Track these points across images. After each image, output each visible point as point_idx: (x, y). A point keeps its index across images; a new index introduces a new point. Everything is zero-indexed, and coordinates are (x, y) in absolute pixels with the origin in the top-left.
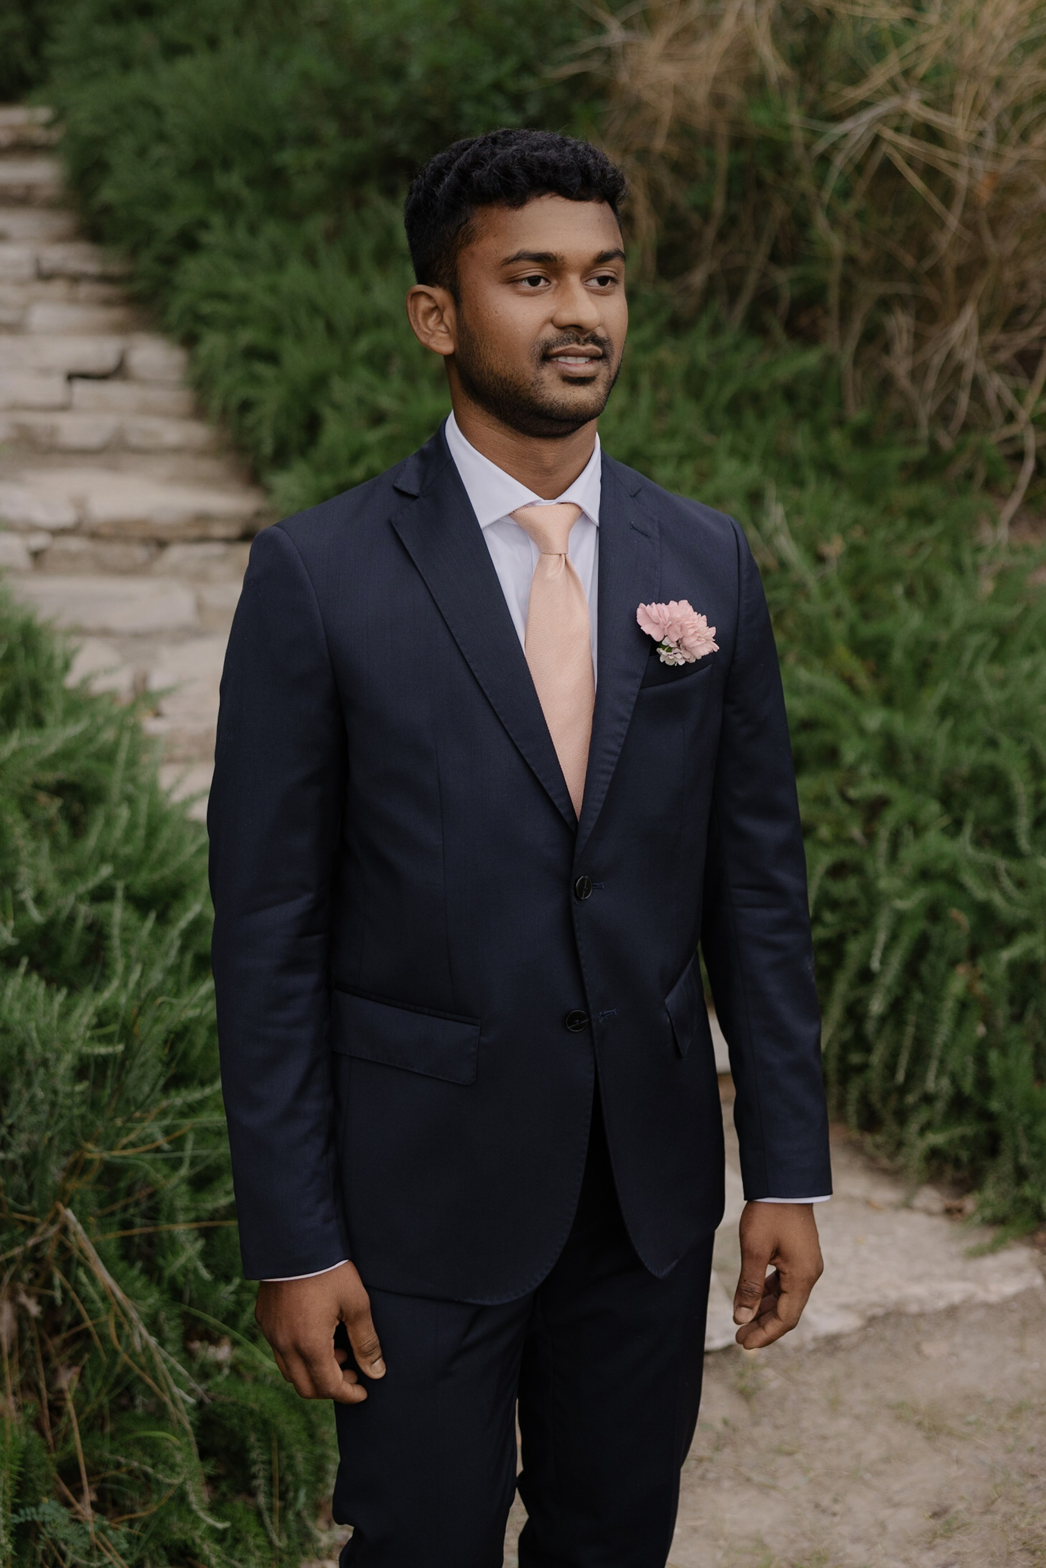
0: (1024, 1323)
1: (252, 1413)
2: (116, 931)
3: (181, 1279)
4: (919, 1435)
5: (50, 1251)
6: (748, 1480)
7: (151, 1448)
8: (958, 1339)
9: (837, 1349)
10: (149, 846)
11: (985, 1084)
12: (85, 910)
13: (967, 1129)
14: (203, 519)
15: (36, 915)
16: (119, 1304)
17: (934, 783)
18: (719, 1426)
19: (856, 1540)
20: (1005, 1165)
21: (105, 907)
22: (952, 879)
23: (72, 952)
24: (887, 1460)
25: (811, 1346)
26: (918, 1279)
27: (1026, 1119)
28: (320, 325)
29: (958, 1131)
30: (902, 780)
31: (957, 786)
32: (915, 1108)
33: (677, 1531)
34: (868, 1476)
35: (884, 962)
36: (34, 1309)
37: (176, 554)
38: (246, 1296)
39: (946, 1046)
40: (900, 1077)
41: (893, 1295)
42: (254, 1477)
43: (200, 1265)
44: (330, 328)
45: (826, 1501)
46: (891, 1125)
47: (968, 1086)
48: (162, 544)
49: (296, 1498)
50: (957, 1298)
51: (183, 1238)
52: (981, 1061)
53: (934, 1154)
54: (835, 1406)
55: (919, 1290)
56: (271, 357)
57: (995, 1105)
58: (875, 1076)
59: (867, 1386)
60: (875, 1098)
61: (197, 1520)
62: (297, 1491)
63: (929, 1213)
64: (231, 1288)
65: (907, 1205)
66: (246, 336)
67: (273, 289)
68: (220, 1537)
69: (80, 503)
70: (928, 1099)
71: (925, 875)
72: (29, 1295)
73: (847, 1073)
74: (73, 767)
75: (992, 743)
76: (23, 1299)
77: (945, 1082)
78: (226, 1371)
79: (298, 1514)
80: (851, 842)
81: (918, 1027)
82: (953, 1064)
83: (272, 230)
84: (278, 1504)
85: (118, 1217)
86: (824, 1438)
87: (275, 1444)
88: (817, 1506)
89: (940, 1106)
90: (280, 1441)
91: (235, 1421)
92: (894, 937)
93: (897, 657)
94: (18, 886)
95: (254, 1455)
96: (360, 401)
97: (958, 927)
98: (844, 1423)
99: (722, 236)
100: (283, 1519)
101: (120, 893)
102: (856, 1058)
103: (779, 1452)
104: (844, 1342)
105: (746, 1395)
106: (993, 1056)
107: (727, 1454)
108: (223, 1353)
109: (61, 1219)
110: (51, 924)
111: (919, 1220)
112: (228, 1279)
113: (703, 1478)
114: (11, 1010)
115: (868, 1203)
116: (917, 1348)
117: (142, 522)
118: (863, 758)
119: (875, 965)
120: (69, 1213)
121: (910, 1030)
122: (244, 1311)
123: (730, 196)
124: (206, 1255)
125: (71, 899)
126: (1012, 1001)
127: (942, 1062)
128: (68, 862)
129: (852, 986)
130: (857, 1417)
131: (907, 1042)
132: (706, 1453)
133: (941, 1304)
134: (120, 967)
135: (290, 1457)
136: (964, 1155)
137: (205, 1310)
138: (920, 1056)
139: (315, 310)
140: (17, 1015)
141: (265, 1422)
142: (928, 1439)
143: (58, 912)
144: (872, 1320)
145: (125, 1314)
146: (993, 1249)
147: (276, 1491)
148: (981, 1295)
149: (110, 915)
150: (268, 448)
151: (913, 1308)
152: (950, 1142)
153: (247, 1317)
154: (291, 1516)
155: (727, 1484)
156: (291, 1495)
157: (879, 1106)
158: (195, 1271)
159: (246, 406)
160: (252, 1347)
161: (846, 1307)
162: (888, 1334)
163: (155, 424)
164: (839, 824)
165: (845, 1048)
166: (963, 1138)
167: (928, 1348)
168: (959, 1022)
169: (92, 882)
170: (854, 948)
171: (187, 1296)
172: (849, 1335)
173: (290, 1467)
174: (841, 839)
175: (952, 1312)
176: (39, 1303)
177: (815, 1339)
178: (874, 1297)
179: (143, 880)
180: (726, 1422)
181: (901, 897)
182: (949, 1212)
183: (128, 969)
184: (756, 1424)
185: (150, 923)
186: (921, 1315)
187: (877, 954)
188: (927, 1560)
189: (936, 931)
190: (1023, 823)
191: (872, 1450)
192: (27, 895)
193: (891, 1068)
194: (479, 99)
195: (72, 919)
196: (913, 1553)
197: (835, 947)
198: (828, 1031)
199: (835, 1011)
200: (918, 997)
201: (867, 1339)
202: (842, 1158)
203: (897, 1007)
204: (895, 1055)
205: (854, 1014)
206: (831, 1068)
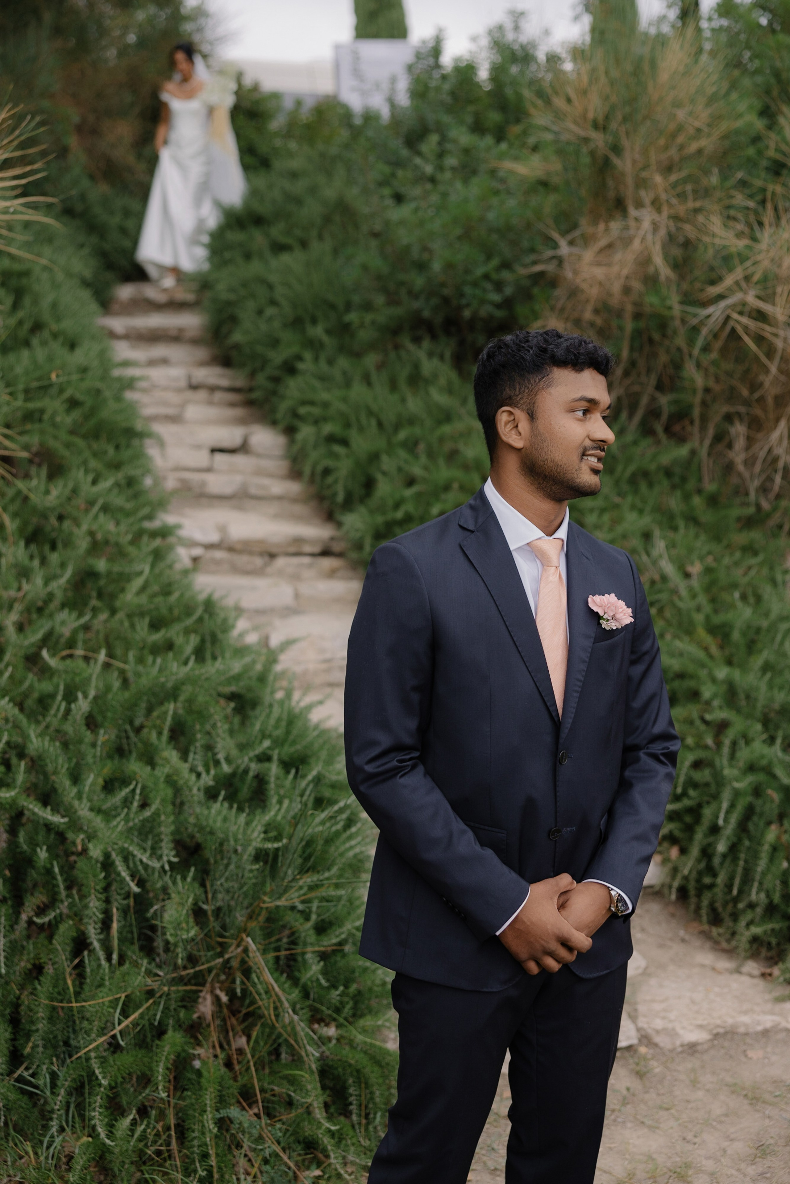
1: (350, 1065)
2: (272, 779)
3: (309, 983)
4: (746, 1102)
5: (235, 963)
6: (643, 1123)
7: (292, 1081)
8: (769, 1049)
9: (696, 1052)
10: (288, 732)
11: (787, 897)
12: (254, 767)
13: (775, 925)
14: (298, 540)
15: (226, 768)
16: (277, 995)
17: (758, 713)
18: (625, 1092)
19: (708, 1158)
21: (266, 765)
22: (768, 770)
23: (245, 792)
24: (726, 1115)
25: (680, 1049)
26: (746, 1013)
28: (373, 422)
29: (769, 926)
30: (738, 711)
31: (772, 715)
32: (744, 911)
33: (600, 1149)
34: (714, 1123)
35: (726, 820)
36: (224, 998)
37: (281, 562)
38: (346, 999)
39: (764, 874)
40: (735, 892)
41: (730, 1021)
42: (351, 1104)
43: (320, 977)
44: (380, 424)
45: (690, 1136)
46: (728, 922)
47: (777, 898)
48: (272, 556)
49: (375, 1118)
50: (768, 1025)
51: (311, 961)
52: (785, 883)
53: (755, 940)
54: (694, 1084)
55: (745, 1019)
56: (344, 442)
58: (719, 891)
59: (714, 1073)
60: (718, 905)
61: (319, 1125)
62: (375, 1114)
63: (751, 976)
64: (338, 992)
65: (738, 971)
66: (328, 428)
67: (345, 400)
68: (332, 1134)
69: (222, 529)
70: (752, 906)
71: (751, 768)
72: (221, 990)
73: (701, 889)
74: (242, 684)
76: (218, 992)
77: (762, 895)
78: (334, 1042)
79: (375, 1128)
80: (706, 747)
81: (746, 862)
82: (767, 885)
83: (343, 362)
84: (364, 1121)
85: (273, 946)
86: (688, 1101)
87: (363, 1085)
88: (684, 1139)
89: (759, 910)
90: (366, 1084)
91: (340, 1070)
92: (732, 806)
93: (736, 635)
94: (216, 750)
95: (351, 1090)
96: (400, 470)
97: (772, 801)
98: (700, 1094)
99: (626, 374)
100: (367, 1129)
101: (275, 757)
102: (707, 880)
103: (661, 1108)
104: (699, 1048)
105: (640, 1075)
107: (629, 1108)
108: (331, 1031)
109: (244, 943)
110: (234, 774)
111: (745, 980)
112: (335, 987)
113: (615, 1121)
114: (215, 822)
115: (714, 969)
116: (744, 1053)
117: (261, 542)
118: (715, 695)
119: (721, 822)
120: (249, 940)
121: (741, 863)
122: (344, 1007)
123: (632, 349)
124: (325, 972)
125: (246, 759)
127: (761, 883)
128: (242, 738)
129: (706, 836)
130: (708, 1091)
131: (740, 870)
132: (617, 1107)
133: (760, 1028)
134: (274, 800)
135: (372, 1093)
136: (774, 941)
137: (322, 1004)
138: (747, 879)
139: (370, 413)
140: (219, 824)
141: (358, 1071)
142: (751, 1104)
143: (238, 767)
144: (716, 1035)
145: (280, 1000)
147: (363, 1114)
148: (784, 1024)
149: (269, 769)
150: (340, 498)
151: (742, 1030)
152: (765, 932)
153: (347, 1010)
154: (371, 1128)
155: (629, 1125)
156: (372, 1116)
157: (720, 909)
158: (318, 980)
159: (327, 472)
160: (351, 1028)
161: (701, 1027)
162: (726, 1044)
163: (266, 481)
164: (699, 736)
165: (700, 874)
166: (773, 930)
167: (750, 1054)
168: (771, 860)
169: (258, 750)
170: (707, 812)
171: (312, 996)
172: (702, 1044)
173: (372, 1099)
174: (700, 746)
175: (766, 1033)
176: (227, 995)
178: (718, 1022)
179: (288, 750)
180: (628, 1089)
181: (737, 781)
182: (763, 975)
183: (280, 802)
184: (646, 1092)
185: (291, 776)
186: (747, 1034)
187: (722, 816)
188: (751, 1171)
189: (758, 803)
191: (717, 1110)
192: (221, 756)
193: (729, 886)
194: (475, 284)
195: (246, 771)
196: (743, 1166)
197: (695, 812)
198: (690, 863)
199: (695, 851)
200: (747, 843)
201: (713, 1047)
202: (697, 943)
203: (733, 849)
204: (732, 878)
205: (707, 853)
206: (692, 886)
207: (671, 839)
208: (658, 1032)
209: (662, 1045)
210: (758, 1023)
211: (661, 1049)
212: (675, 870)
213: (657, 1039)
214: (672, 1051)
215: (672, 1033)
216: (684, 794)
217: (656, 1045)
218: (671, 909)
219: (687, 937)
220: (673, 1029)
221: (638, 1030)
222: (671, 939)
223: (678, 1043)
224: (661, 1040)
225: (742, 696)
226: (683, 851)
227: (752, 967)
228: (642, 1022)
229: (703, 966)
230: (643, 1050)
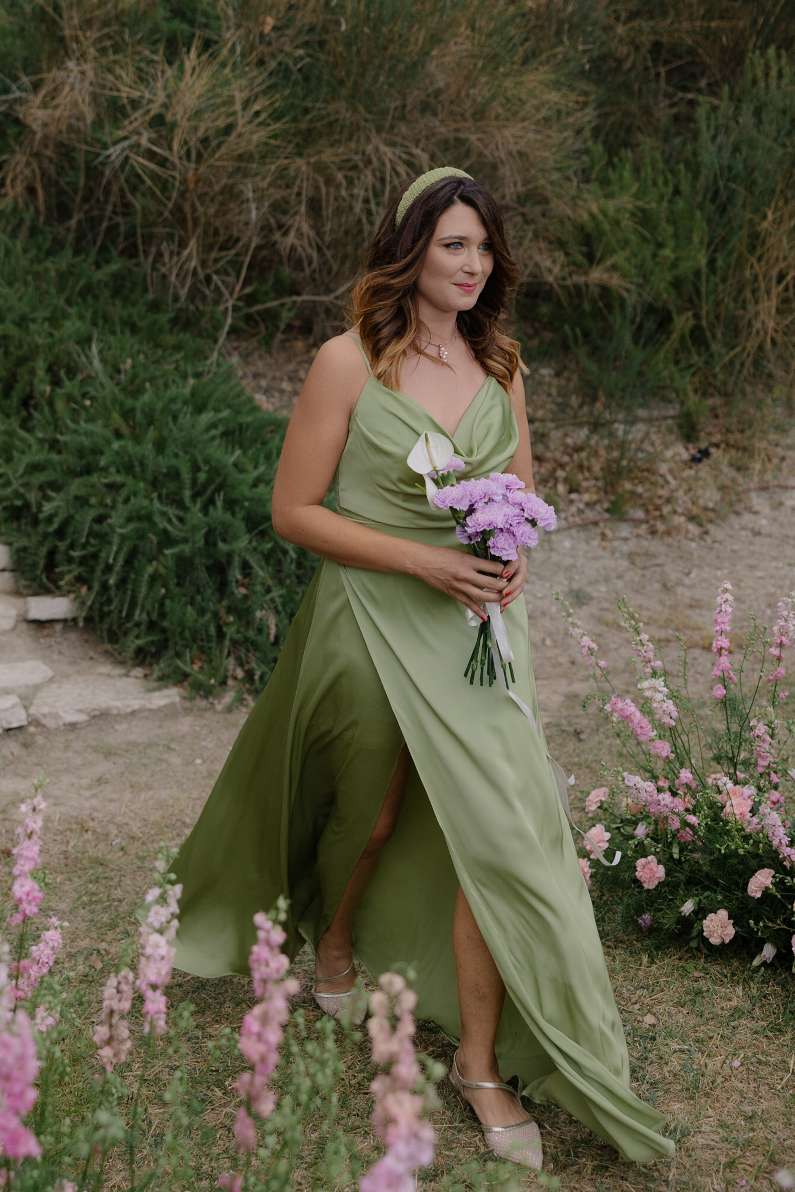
0: (166, 716)
4: (102, 756)
8: (134, 723)
9: (75, 728)
11: (163, 615)
13: (155, 637)
17: (149, 476)
20: (171, 652)
22: (149, 518)
24: (84, 765)
25: (63, 728)
26: (118, 699)
27: (179, 630)
29: (150, 638)
30: (134, 476)
31: (159, 477)
32: (131, 629)
34: (73, 770)
35: (114, 559)
39: (145, 598)
40: (125, 615)
41: (103, 705)
46: (121, 639)
47: (155, 616)
50: (136, 707)
52: (162, 605)
53: (139, 650)
54: (66, 748)
55: (118, 704)
57: (165, 624)
58: (114, 616)
59: (85, 741)
60: (115, 627)
63: (136, 678)
65: (127, 675)
70: (138, 625)
71: (138, 517)
73: (103, 616)
75: (176, 456)
77: (145, 616)
80: (106, 506)
81: (133, 591)
82: (148, 607)
86: (58, 759)
89: (143, 627)
92: (120, 547)
93: (139, 416)
97: (151, 542)
98: (69, 754)
102: (106, 608)
103: (37, 765)
104: (79, 726)
105: (25, 745)
106: (168, 602)
107: (12, 767)
111: (131, 680)
115: (109, 676)
116: (113, 727)
118: (112, 463)
119: (112, 561)
121: (129, 593)
123: (87, 178)
126: (178, 576)
127: (143, 606)
129: (102, 574)
130: (76, 752)
131: (128, 598)
133: (129, 710)
136: (153, 649)
138: (133, 605)
142: (105, 757)
144: (94, 717)
146: (159, 689)
148: (149, 706)
151: (115, 712)
152: (147, 643)
157: (116, 630)
161: (81, 711)
162: (100, 722)
164: (101, 497)
165: (102, 605)
166: (153, 642)
167: (118, 727)
168: (151, 587)
170: (103, 555)
172: (81, 723)
174: (103, 505)
175: (133, 713)
177: (65, 725)
178: (95, 707)
181: (121, 527)
182: (145, 676)
184: (28, 756)
186: (119, 715)
187: (112, 556)
188: (87, 793)
189: (141, 544)
190: (187, 494)
191: (79, 761)
193: (120, 612)
196: (82, 792)
197: (95, 556)
198: (92, 597)
199: (96, 586)
200: (133, 576)
201: (90, 725)
202: (102, 659)
203: (123, 582)
204: (122, 605)
205: (105, 587)
206: (96, 616)
207: (80, 580)
208: (45, 716)
209: (48, 725)
210: (128, 706)
211: (48, 729)
212: (83, 603)
213: (44, 721)
214: (57, 729)
215: (56, 716)
216: (87, 543)
217: (44, 726)
218: (86, 636)
219: (95, 656)
220: (57, 713)
221: (29, 716)
222: (82, 659)
223: (61, 723)
224: (49, 723)
225: (136, 464)
226: (90, 588)
227: (139, 672)
228: (33, 710)
229: (101, 674)
230: (32, 729)
